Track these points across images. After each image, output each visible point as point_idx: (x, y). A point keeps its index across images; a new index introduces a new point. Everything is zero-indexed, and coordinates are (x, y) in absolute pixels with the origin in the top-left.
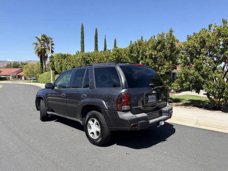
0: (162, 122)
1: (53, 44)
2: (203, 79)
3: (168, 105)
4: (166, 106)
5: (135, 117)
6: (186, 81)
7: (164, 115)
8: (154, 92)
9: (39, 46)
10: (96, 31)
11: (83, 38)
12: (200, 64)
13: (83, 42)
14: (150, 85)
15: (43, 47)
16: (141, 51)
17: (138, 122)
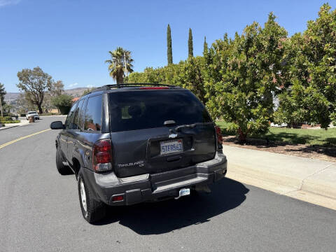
0: (186, 190)
1: (132, 60)
2: (329, 103)
3: (217, 156)
4: (213, 158)
5: (118, 183)
6: (299, 107)
7: (201, 176)
8: (173, 136)
9: (114, 65)
10: (190, 34)
11: (171, 46)
12: (323, 74)
13: (170, 53)
14: (165, 123)
15: (119, 66)
16: (222, 59)
17: (125, 192)
